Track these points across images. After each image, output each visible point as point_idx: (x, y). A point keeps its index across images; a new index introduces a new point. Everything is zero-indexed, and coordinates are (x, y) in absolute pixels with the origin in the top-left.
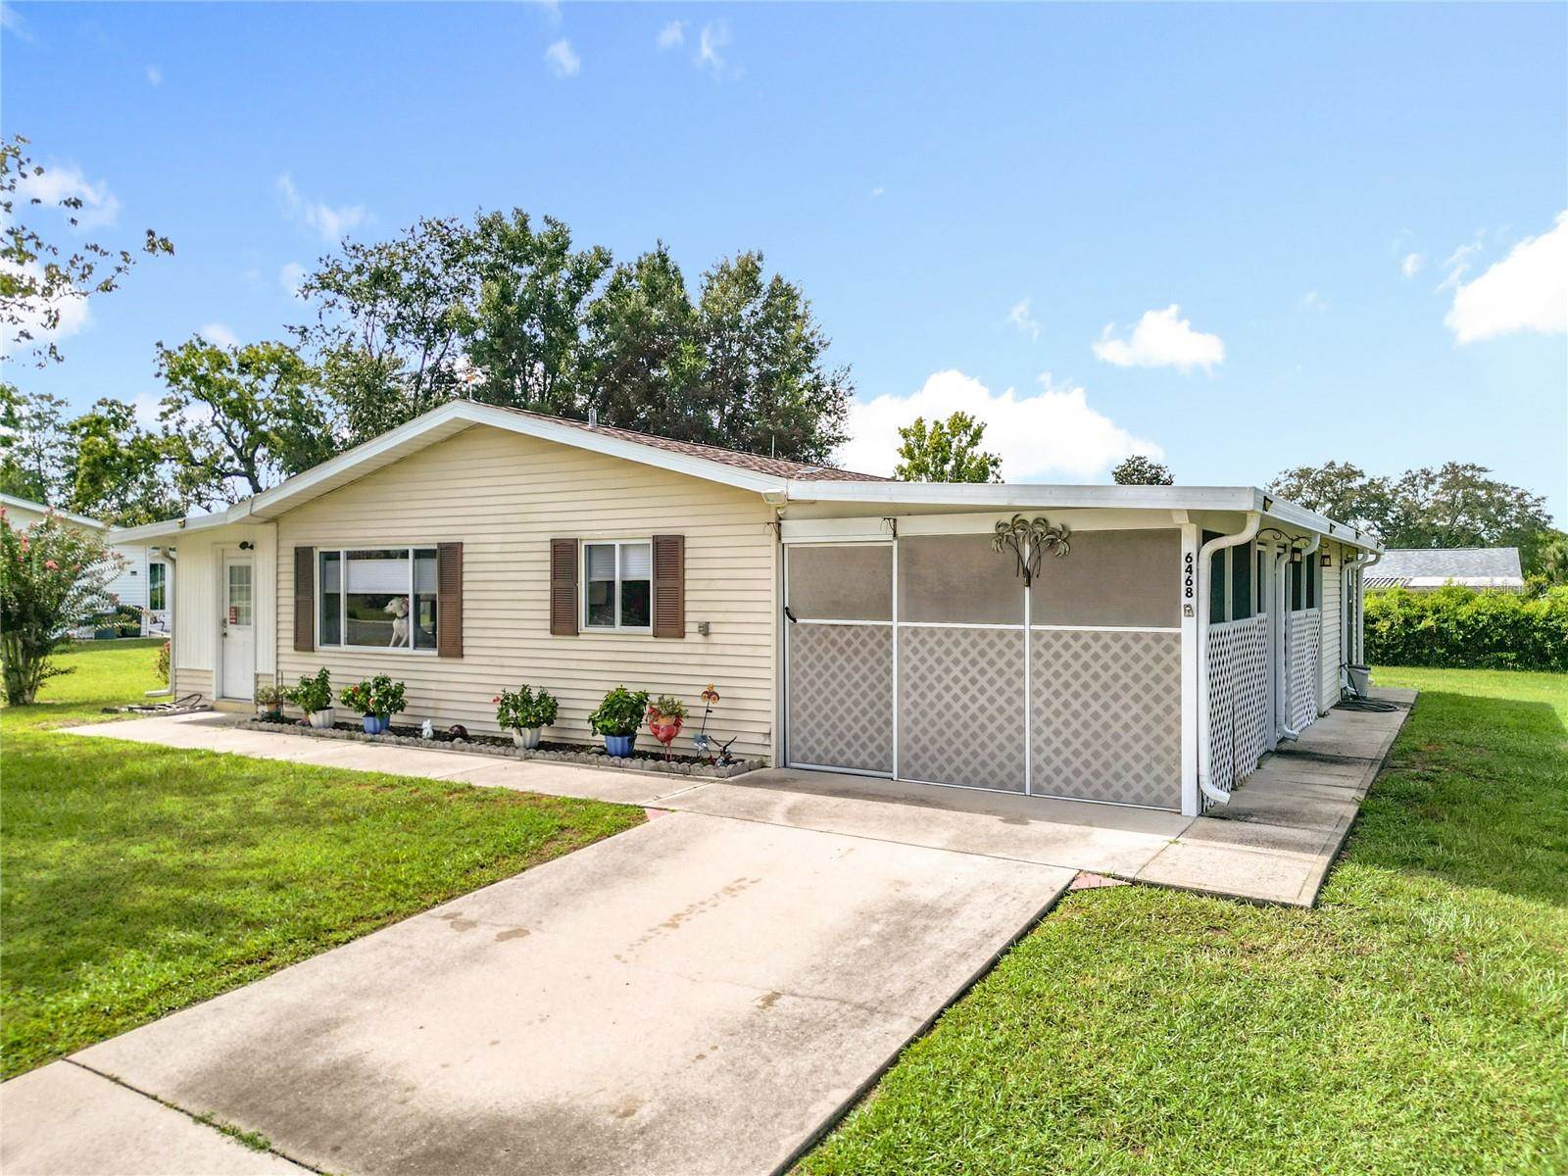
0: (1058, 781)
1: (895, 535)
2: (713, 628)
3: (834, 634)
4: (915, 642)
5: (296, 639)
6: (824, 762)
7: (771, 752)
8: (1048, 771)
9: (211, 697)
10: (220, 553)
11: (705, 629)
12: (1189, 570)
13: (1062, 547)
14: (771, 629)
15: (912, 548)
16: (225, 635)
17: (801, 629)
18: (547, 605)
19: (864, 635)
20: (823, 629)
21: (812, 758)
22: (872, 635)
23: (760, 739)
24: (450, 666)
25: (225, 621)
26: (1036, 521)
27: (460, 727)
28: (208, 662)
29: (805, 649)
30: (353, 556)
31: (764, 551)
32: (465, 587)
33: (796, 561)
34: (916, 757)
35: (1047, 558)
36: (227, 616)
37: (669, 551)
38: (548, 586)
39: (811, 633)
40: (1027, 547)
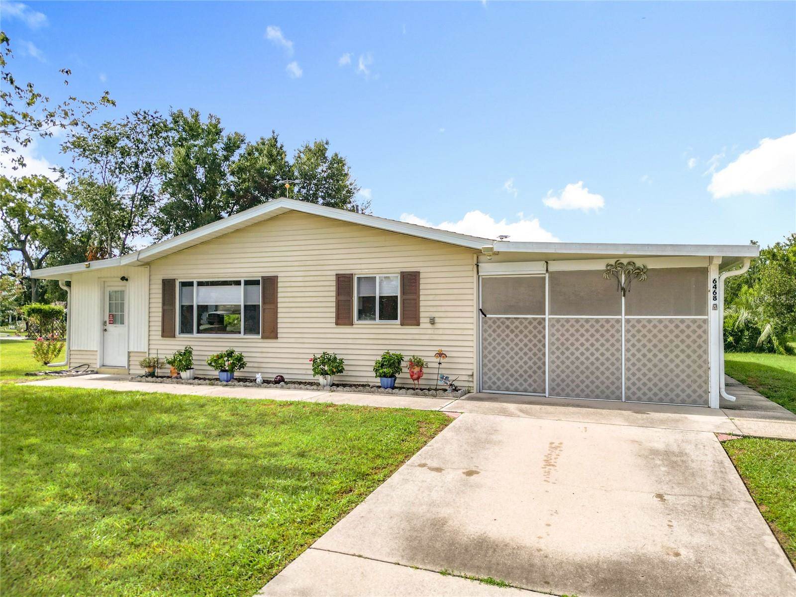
0: (639, 394)
1: (547, 270)
2: (437, 320)
3: (508, 323)
4: (558, 326)
5: (163, 331)
6: (501, 389)
7: (475, 385)
8: (634, 389)
9: (97, 366)
10: (103, 283)
11: (433, 321)
12: (715, 287)
13: (644, 277)
14: (474, 320)
15: (556, 277)
16: (105, 330)
17: (488, 321)
18: (334, 310)
19: (526, 323)
20: (502, 320)
21: (494, 387)
22: (530, 323)
23: (466, 378)
24: (270, 344)
25: (105, 322)
26: (629, 263)
27: (282, 377)
28: (94, 345)
29: (490, 331)
30: (200, 284)
31: (469, 280)
32: (279, 300)
33: (487, 285)
34: (558, 385)
35: (634, 282)
36: (107, 319)
37: (410, 281)
38: (334, 299)
39: (494, 322)
40: (623, 276)
